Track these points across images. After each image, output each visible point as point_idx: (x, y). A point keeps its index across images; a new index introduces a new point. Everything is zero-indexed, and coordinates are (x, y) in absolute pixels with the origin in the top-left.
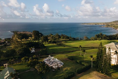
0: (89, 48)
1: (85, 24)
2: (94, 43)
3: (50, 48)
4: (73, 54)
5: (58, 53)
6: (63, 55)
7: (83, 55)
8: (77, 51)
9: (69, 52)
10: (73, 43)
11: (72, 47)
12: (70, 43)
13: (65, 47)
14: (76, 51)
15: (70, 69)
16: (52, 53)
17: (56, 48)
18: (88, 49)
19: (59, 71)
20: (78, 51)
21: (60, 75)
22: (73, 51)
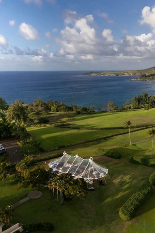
0: (137, 127)
1: (93, 75)
2: (141, 116)
3: (44, 137)
4: (112, 145)
5: (71, 145)
6: (87, 148)
7: (135, 145)
8: (115, 136)
9: (99, 141)
10: (91, 119)
11: (98, 129)
12: (84, 121)
13: (82, 131)
14: (112, 136)
15: (130, 178)
16: (57, 148)
17: (58, 134)
18: (138, 130)
19: (103, 187)
20: (119, 136)
21: (117, 197)
22: (106, 139)
